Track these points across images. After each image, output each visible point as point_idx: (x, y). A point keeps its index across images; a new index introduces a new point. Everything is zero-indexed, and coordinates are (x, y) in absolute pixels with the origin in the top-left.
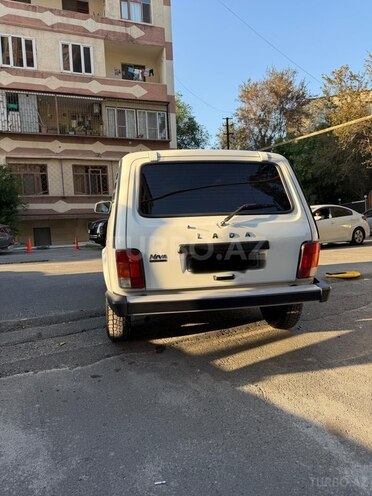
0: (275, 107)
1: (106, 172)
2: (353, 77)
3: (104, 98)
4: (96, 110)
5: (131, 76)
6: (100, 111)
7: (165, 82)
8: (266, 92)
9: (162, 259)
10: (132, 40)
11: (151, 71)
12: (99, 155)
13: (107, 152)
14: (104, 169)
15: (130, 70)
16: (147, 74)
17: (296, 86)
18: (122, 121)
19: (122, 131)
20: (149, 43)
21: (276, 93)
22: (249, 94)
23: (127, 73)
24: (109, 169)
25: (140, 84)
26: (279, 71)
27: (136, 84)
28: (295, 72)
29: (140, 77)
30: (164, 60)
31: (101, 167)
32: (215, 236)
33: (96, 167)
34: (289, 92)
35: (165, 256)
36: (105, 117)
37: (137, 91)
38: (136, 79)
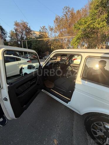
0: (24, 30)
2: (46, 29)
22: (17, 25)
28: (28, 23)
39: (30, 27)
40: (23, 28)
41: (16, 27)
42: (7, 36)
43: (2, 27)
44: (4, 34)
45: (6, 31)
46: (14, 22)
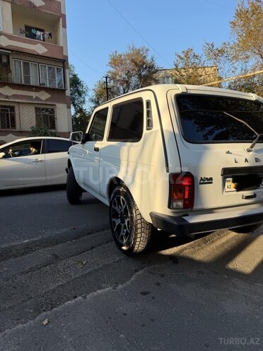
0: (135, 72)
1: (14, 111)
2: (195, 56)
3: (12, 51)
4: (5, 60)
5: (34, 36)
6: (9, 61)
7: (61, 44)
8: (128, 62)
9: (210, 181)
10: (35, 7)
11: (50, 34)
12: (7, 97)
13: (14, 95)
14: (12, 108)
15: (33, 31)
16: (46, 36)
17: (148, 59)
18: (27, 71)
19: (27, 79)
20: (48, 12)
21: (136, 63)
22: (116, 61)
23: (29, 33)
24: (16, 109)
25: (42, 44)
26: (137, 47)
27: (38, 43)
28: (147, 50)
29: (42, 38)
30: (61, 27)
31: (9, 107)
32: (246, 160)
33: (5, 107)
34: (144, 63)
35: (211, 179)
36: (12, 67)
37: (39, 49)
38: (38, 39)
39: (152, 59)
40: (132, 66)
41: (112, 69)
42: (87, 99)
43: (78, 76)
44: (80, 95)
45: (84, 85)
46: (110, 55)
